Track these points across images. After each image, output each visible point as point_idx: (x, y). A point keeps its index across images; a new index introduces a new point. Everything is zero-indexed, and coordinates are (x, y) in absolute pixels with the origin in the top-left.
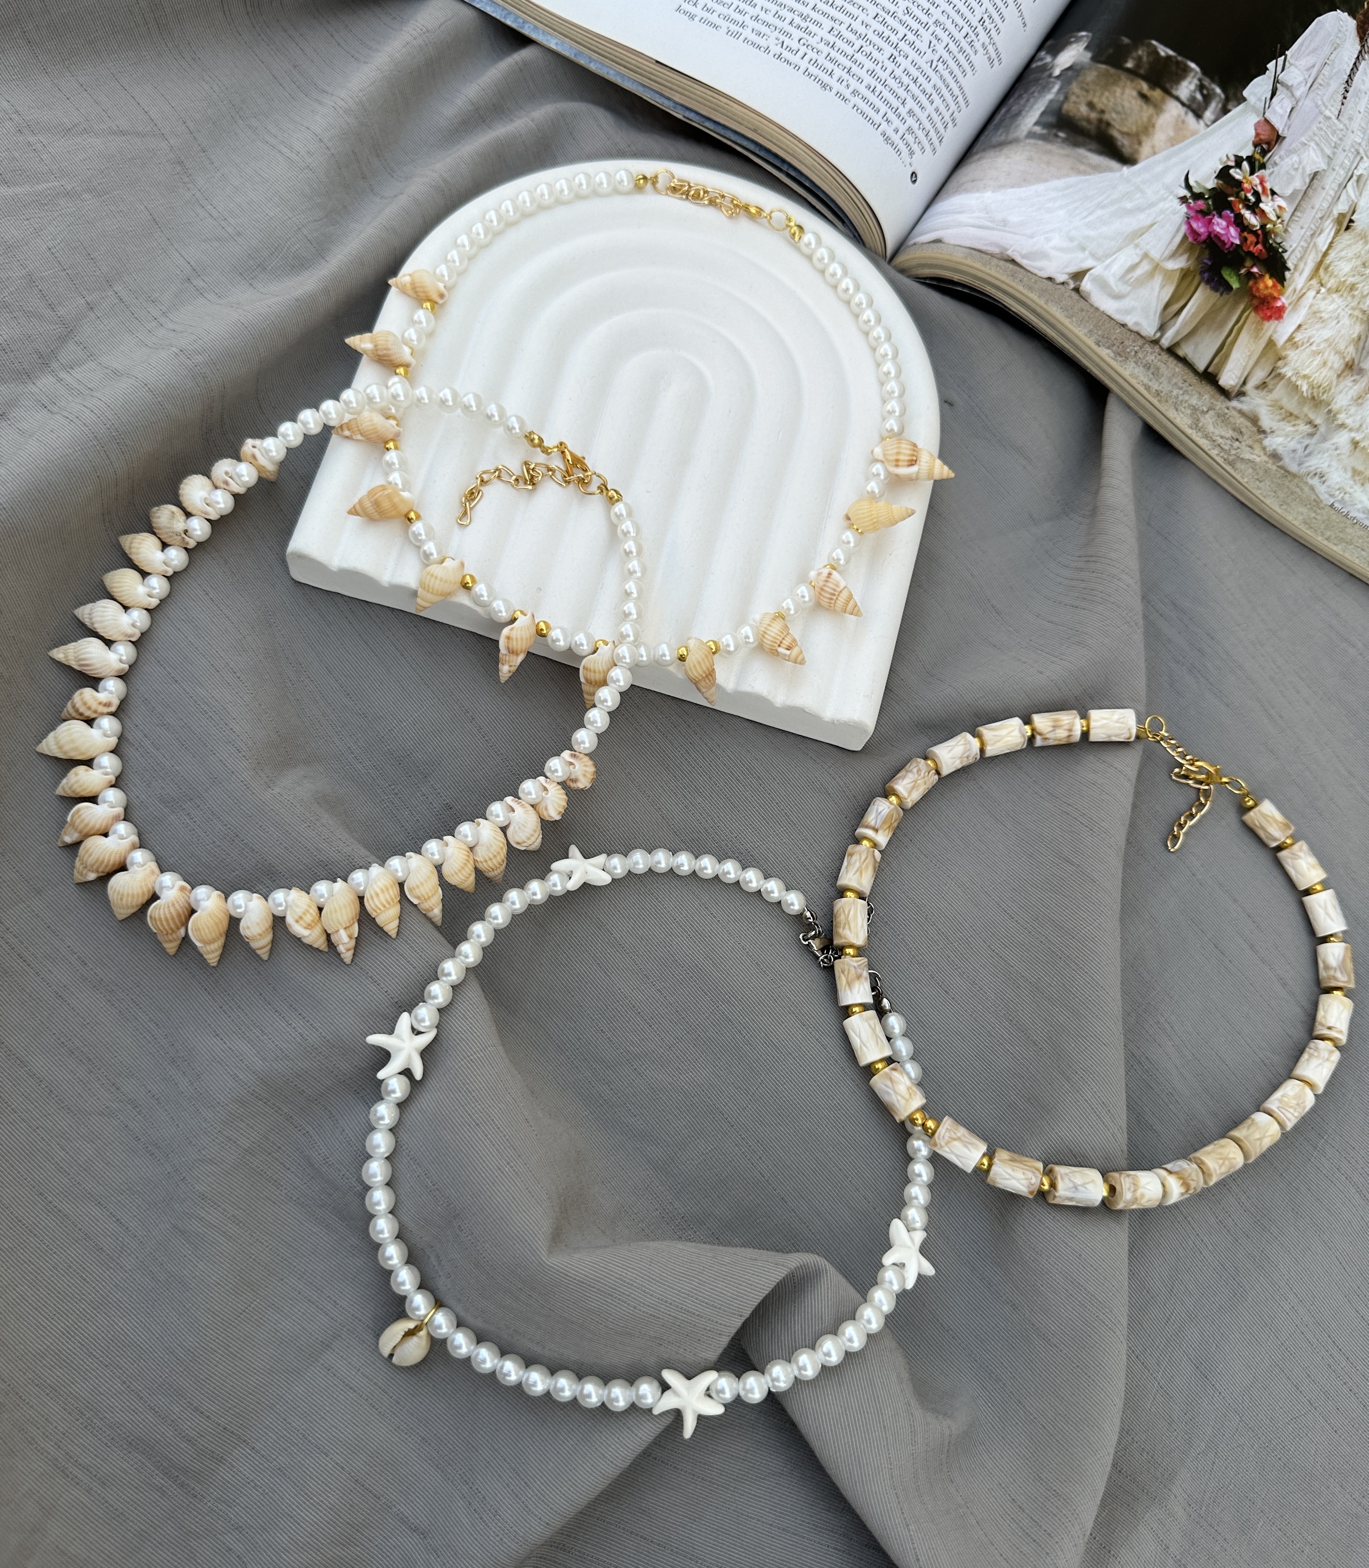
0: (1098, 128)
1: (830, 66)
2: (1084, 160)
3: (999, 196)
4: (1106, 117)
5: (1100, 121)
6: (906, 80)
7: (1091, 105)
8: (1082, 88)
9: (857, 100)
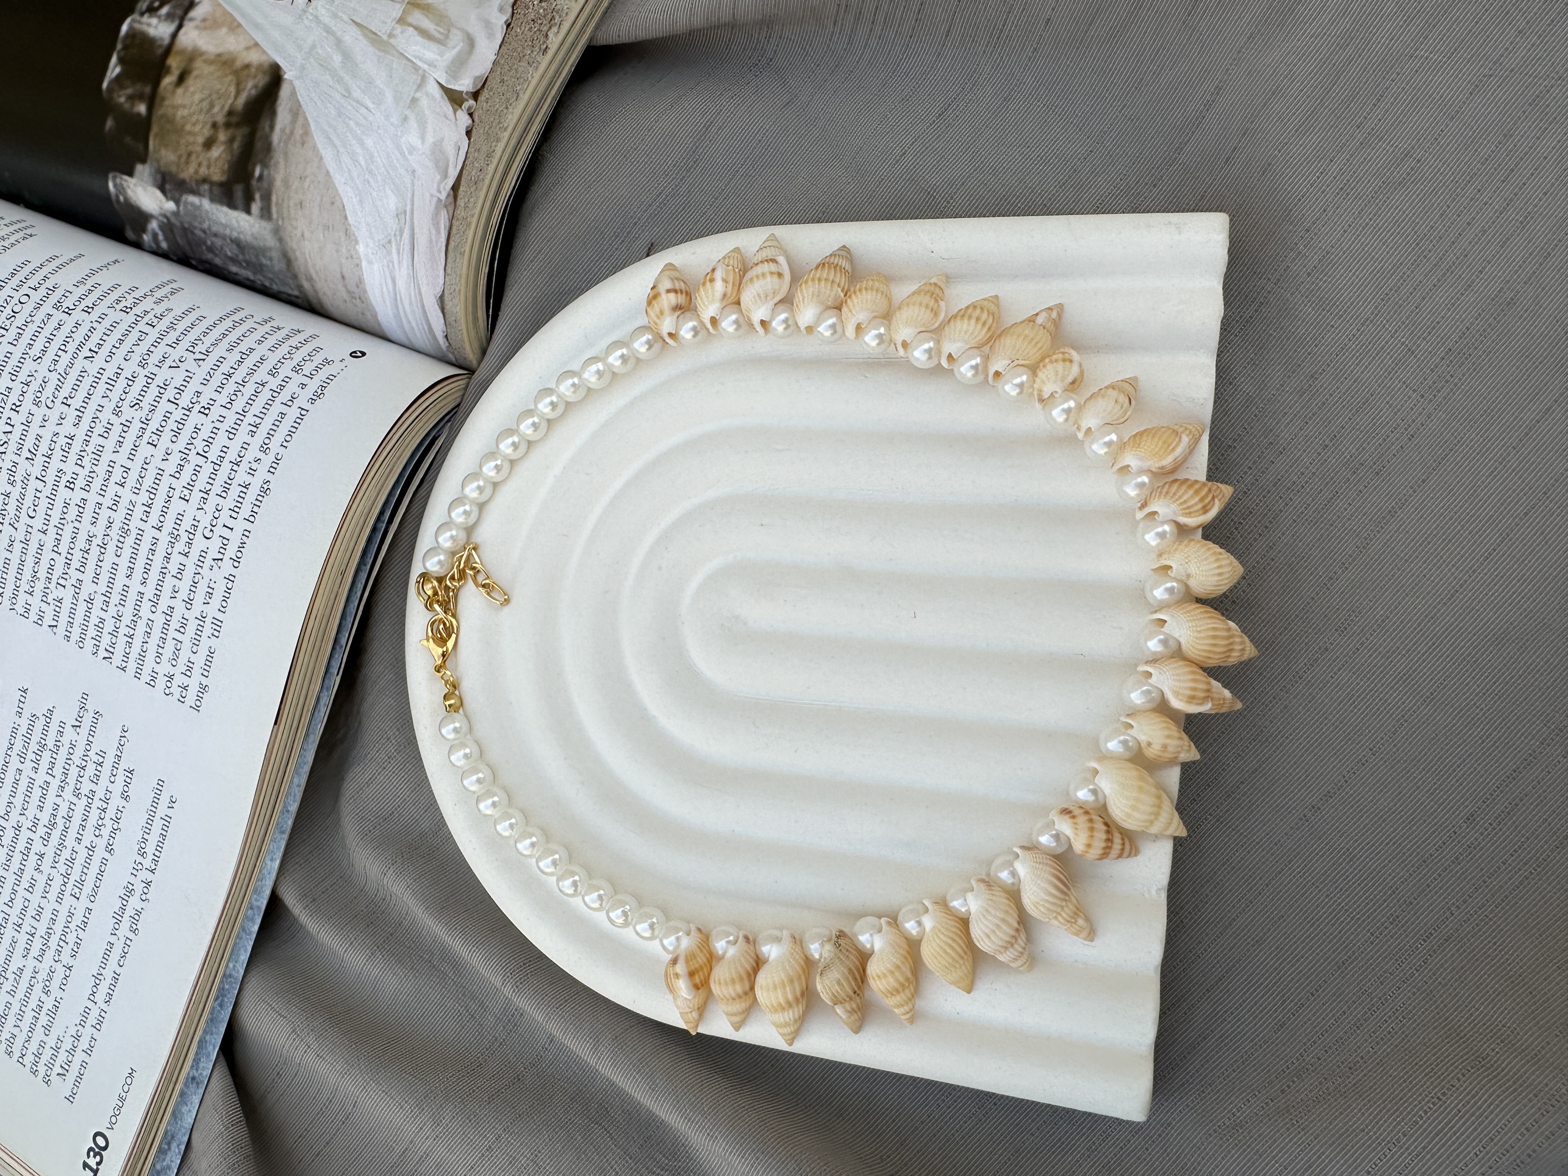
0: (238, 125)
1: (235, 490)
2: (288, 131)
3: (361, 233)
4: (220, 119)
5: (228, 125)
6: (230, 387)
7: (209, 144)
8: (187, 163)
9: (275, 445)
